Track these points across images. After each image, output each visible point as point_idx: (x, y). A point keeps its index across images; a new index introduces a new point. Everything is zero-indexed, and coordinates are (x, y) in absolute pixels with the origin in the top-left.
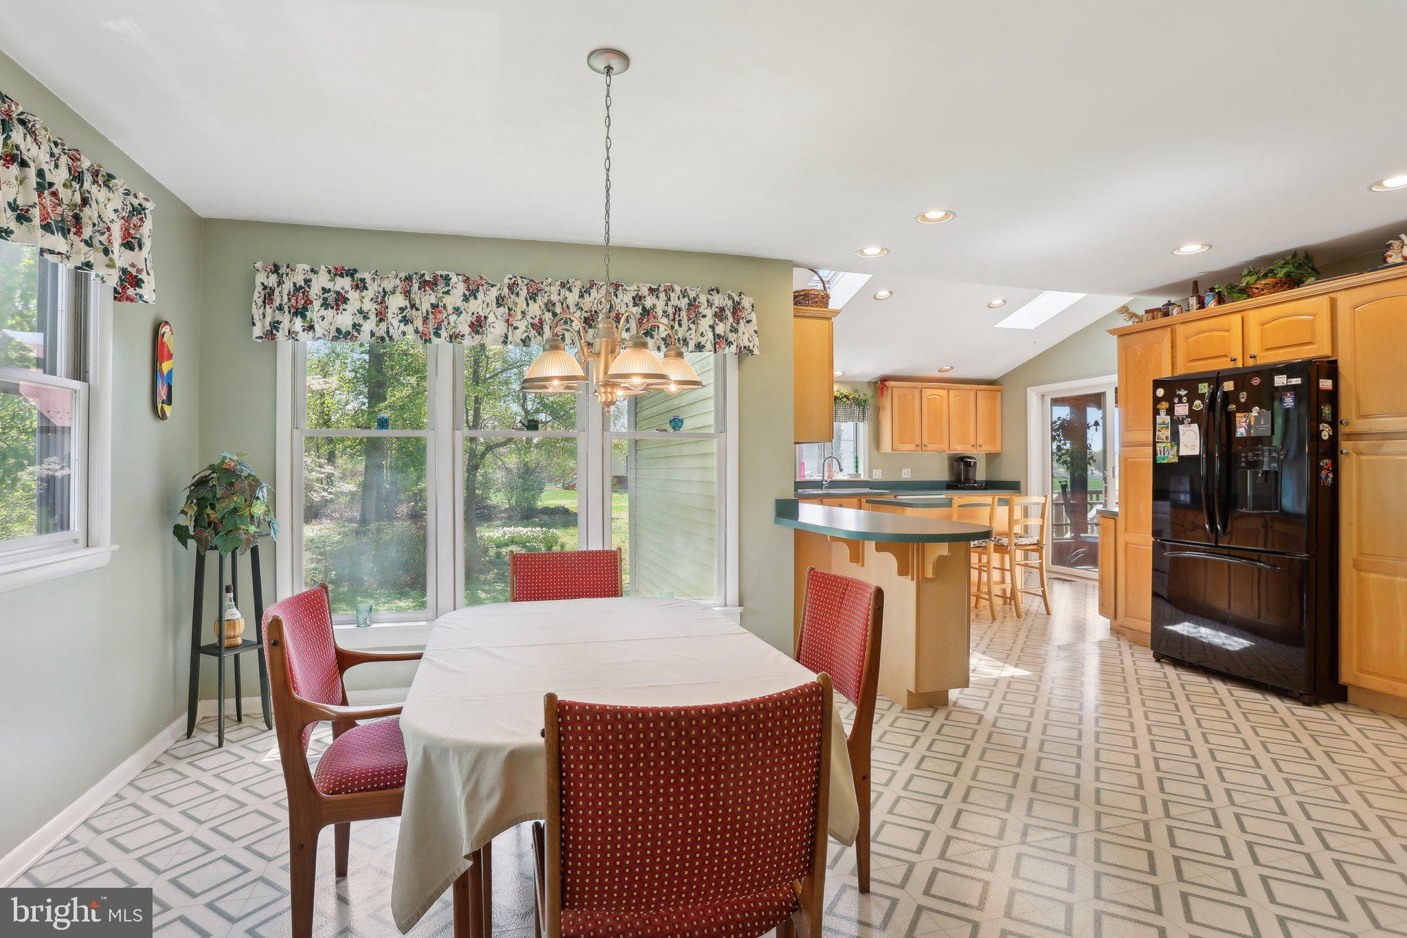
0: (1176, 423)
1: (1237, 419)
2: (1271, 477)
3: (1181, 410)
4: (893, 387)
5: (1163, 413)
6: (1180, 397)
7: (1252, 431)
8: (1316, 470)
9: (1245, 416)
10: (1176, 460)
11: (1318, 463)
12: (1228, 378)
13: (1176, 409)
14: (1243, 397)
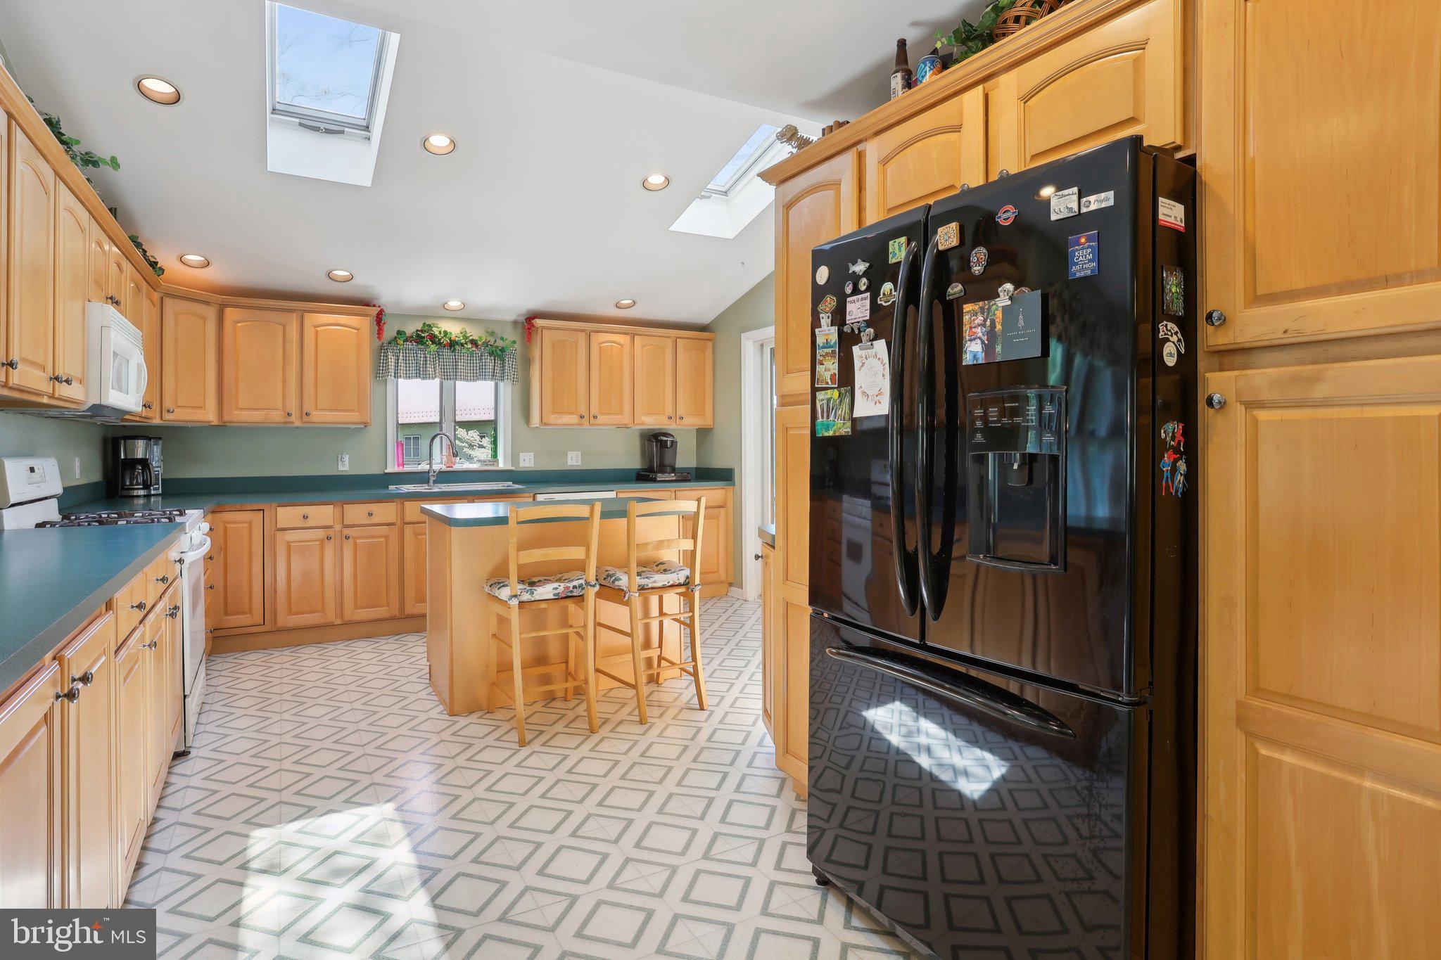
0: (848, 340)
1: (966, 318)
2: (1043, 473)
3: (858, 309)
4: (543, 328)
5: (825, 320)
6: (855, 279)
7: (999, 349)
8: (1150, 449)
9: (982, 310)
10: (846, 429)
11: (1155, 433)
12: (944, 219)
13: (849, 307)
14: (979, 259)
